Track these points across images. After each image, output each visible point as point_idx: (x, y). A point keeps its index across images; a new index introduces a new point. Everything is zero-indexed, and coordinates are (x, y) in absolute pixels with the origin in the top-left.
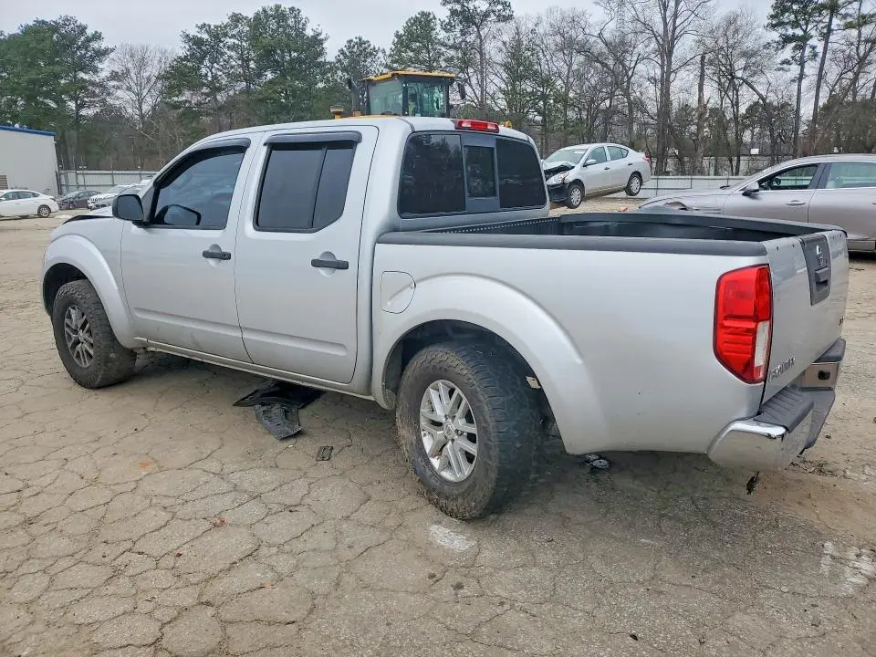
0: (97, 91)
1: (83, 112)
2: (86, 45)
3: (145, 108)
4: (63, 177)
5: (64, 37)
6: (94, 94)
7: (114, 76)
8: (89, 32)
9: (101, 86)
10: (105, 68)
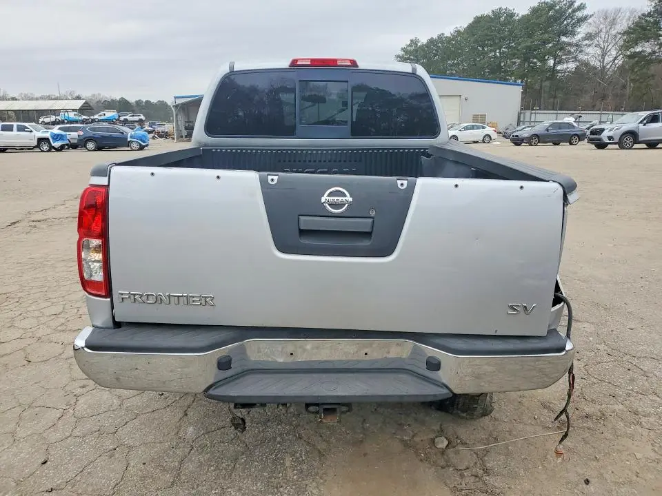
0: (572, 50)
1: (559, 67)
2: (571, 16)
3: (608, 59)
4: (522, 115)
5: (557, 11)
6: (570, 52)
7: (589, 37)
8: (576, 5)
9: (577, 45)
10: (582, 31)
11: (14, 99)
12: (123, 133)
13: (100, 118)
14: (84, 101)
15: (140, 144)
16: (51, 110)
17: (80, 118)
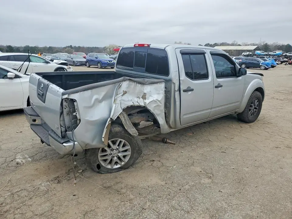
11: (239, 45)
12: (259, 62)
13: (273, 54)
14: (257, 46)
15: (265, 67)
16: (248, 50)
17: (264, 54)
